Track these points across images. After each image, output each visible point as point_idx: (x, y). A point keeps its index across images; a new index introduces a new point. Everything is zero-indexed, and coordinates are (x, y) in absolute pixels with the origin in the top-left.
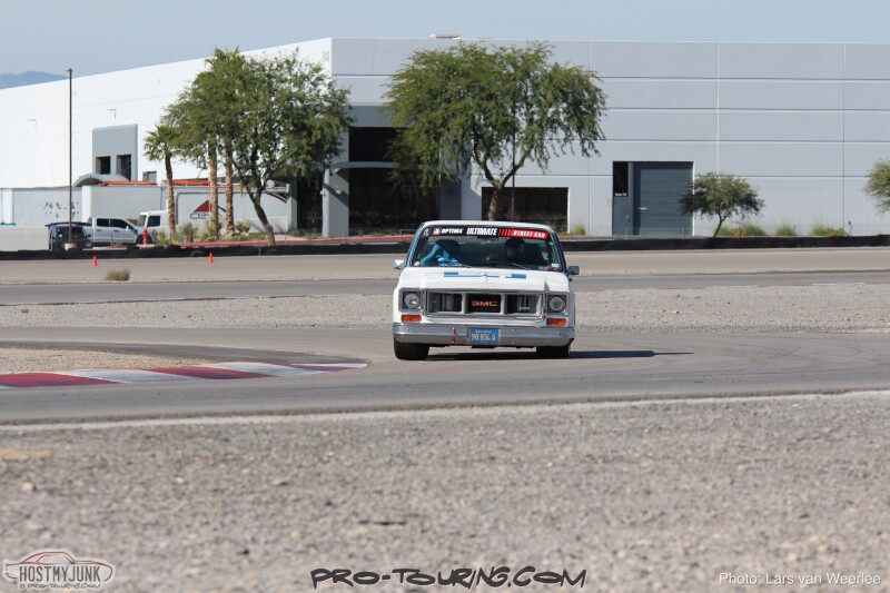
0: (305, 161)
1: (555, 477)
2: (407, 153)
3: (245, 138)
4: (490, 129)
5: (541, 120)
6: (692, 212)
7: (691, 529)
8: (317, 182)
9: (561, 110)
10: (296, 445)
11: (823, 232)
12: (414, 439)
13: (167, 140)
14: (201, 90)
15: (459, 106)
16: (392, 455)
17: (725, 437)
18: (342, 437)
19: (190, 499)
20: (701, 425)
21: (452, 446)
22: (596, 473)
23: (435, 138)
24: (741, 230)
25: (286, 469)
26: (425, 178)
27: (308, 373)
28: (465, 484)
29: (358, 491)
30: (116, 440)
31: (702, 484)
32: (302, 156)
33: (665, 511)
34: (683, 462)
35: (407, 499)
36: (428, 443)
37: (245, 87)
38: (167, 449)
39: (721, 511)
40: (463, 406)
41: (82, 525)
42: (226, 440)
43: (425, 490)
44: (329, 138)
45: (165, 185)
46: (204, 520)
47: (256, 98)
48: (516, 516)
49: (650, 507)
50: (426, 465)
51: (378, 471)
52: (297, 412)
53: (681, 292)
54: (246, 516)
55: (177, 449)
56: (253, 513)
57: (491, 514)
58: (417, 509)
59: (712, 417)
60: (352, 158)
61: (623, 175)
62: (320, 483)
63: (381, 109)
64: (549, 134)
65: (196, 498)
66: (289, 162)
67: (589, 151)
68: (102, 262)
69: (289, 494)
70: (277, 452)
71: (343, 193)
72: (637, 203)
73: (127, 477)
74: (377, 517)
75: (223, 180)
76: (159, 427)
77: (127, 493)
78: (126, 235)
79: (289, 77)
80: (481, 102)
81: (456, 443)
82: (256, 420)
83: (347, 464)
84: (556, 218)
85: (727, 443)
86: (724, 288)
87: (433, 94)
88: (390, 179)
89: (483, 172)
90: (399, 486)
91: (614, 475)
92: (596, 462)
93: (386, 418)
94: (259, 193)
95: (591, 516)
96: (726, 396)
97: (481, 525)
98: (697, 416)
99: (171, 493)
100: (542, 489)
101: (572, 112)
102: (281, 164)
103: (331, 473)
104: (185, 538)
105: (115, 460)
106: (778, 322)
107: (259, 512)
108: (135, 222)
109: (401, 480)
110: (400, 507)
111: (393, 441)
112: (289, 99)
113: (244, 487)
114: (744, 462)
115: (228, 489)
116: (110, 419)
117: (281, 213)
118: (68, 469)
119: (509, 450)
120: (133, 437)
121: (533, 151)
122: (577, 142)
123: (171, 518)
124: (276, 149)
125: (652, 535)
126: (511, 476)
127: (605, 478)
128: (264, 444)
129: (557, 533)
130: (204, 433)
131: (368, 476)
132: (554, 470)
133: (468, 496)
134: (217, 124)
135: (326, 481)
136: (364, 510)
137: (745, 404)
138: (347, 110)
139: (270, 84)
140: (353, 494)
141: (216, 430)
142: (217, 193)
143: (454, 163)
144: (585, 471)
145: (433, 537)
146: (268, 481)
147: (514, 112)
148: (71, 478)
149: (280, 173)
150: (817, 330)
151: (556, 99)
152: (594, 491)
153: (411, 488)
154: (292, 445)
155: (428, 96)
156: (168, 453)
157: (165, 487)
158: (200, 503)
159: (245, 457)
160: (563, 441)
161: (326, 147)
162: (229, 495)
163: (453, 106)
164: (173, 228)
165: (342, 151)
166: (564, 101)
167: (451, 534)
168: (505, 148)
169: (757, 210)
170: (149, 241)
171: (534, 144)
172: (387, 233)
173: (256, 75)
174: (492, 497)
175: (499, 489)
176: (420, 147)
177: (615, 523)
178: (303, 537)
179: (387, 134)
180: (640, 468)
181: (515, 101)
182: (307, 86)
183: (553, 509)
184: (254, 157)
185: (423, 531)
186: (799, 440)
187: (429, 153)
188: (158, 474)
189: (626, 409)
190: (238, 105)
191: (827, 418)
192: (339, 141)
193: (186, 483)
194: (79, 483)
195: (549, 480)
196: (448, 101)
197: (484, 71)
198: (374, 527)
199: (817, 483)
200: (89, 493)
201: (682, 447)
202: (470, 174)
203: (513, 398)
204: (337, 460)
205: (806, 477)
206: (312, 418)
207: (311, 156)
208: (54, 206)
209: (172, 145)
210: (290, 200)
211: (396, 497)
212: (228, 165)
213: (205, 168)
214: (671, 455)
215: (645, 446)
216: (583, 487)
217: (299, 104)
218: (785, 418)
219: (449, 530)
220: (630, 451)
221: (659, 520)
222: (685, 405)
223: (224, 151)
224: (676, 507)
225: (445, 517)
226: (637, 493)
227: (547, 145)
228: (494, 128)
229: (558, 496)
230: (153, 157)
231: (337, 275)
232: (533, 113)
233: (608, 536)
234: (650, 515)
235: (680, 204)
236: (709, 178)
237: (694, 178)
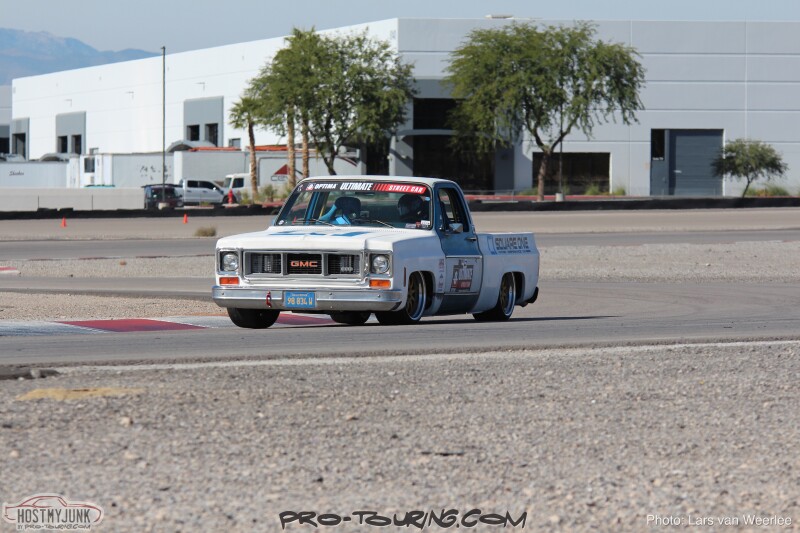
0: (374, 129)
1: (597, 413)
3: (320, 108)
4: (540, 100)
5: (586, 92)
6: (722, 174)
7: (721, 460)
8: (384, 148)
9: (604, 83)
10: (366, 384)
12: (471, 379)
13: (250, 110)
14: (281, 66)
15: (512, 79)
16: (451, 393)
17: (752, 377)
18: (406, 377)
19: (270, 432)
20: (731, 366)
21: (505, 385)
22: (635, 409)
23: (490, 108)
24: (766, 191)
25: (356, 405)
26: (481, 144)
28: (517, 418)
29: (421, 425)
30: (205, 379)
31: (732, 419)
32: (371, 125)
33: (698, 444)
34: (714, 399)
35: (465, 432)
36: (484, 382)
37: (320, 63)
38: (250, 387)
39: (748, 444)
40: (514, 349)
41: (174, 455)
42: (302, 379)
43: (481, 424)
44: (395, 108)
45: (248, 150)
46: (283, 451)
47: (330, 73)
48: (563, 448)
49: (684, 439)
50: (481, 402)
51: (438, 407)
52: (366, 355)
53: (714, 247)
54: (321, 447)
55: (259, 387)
56: (326, 445)
57: (540, 446)
58: (474, 441)
59: (740, 359)
60: (416, 126)
61: (660, 141)
62: (386, 418)
63: (442, 82)
64: (593, 104)
65: (276, 432)
66: (359, 130)
67: (631, 120)
68: (192, 220)
69: (359, 428)
70: (348, 390)
71: (408, 158)
72: (672, 166)
73: (214, 412)
74: (436, 449)
75: (300, 146)
76: (243, 367)
77: (214, 427)
78: (213, 195)
79: (360, 54)
80: (532, 76)
81: (509, 382)
82: (329, 361)
83: (410, 400)
84: (599, 180)
85: (753, 382)
86: (751, 243)
87: (489, 69)
88: (450, 145)
89: (534, 138)
90: (458, 421)
91: (651, 412)
92: (636, 400)
93: (446, 360)
94: (333, 157)
95: (631, 448)
96: (752, 340)
97: (531, 456)
98: (727, 358)
99: (253, 427)
100: (586, 424)
101: (614, 85)
102: (352, 131)
103: (396, 408)
104: (265, 467)
105: (203, 397)
107: (332, 444)
108: (221, 184)
109: (459, 416)
110: (458, 440)
111: (453, 381)
112: (359, 73)
113: (318, 421)
115: (305, 423)
116: (199, 360)
118: (161, 405)
119: (556, 389)
120: (219, 376)
121: (578, 120)
122: (618, 112)
123: (253, 449)
124: (347, 118)
125: (685, 465)
126: (558, 412)
127: (643, 414)
129: (600, 463)
130: (283, 373)
131: (430, 411)
132: (597, 407)
133: (519, 429)
134: (295, 96)
136: (426, 442)
138: (411, 83)
139: (342, 60)
140: (416, 428)
141: (293, 370)
142: (294, 158)
144: (625, 407)
145: (489, 466)
146: (340, 416)
147: (562, 84)
148: (163, 413)
151: (599, 72)
152: (633, 426)
153: (468, 422)
154: (362, 383)
155: (484, 70)
156: (251, 391)
157: (247, 421)
158: (279, 435)
159: (319, 395)
160: (605, 380)
161: (393, 116)
162: (305, 429)
163: (507, 79)
164: (256, 189)
166: (607, 74)
167: (503, 464)
168: (554, 117)
169: (781, 172)
170: (234, 201)
171: (579, 114)
173: (330, 52)
174: (541, 431)
175: (548, 424)
177: (652, 455)
178: (371, 467)
179: (448, 105)
180: (675, 405)
181: (562, 74)
182: (376, 61)
183: (596, 442)
184: (328, 126)
185: (478, 461)
188: (242, 410)
190: (314, 78)
192: (404, 111)
193: (267, 418)
194: (171, 418)
195: (593, 417)
196: (503, 75)
197: (534, 48)
198: (435, 457)
200: (180, 427)
201: (713, 385)
202: (522, 141)
203: (560, 342)
204: (402, 397)
206: (379, 360)
207: (379, 124)
208: (149, 169)
209: (255, 115)
210: (360, 164)
211: (454, 431)
212: (305, 132)
213: (284, 135)
214: (703, 393)
215: (680, 386)
216: (623, 422)
217: (368, 78)
219: (502, 461)
220: (666, 390)
221: (692, 452)
222: (715, 348)
223: (301, 120)
224: (707, 441)
225: (499, 449)
226: (671, 428)
227: (591, 114)
228: (544, 99)
229: (601, 430)
230: (238, 125)
232: (579, 85)
233: (645, 466)
234: (684, 447)
235: (712, 167)
236: (738, 144)
237: (724, 144)
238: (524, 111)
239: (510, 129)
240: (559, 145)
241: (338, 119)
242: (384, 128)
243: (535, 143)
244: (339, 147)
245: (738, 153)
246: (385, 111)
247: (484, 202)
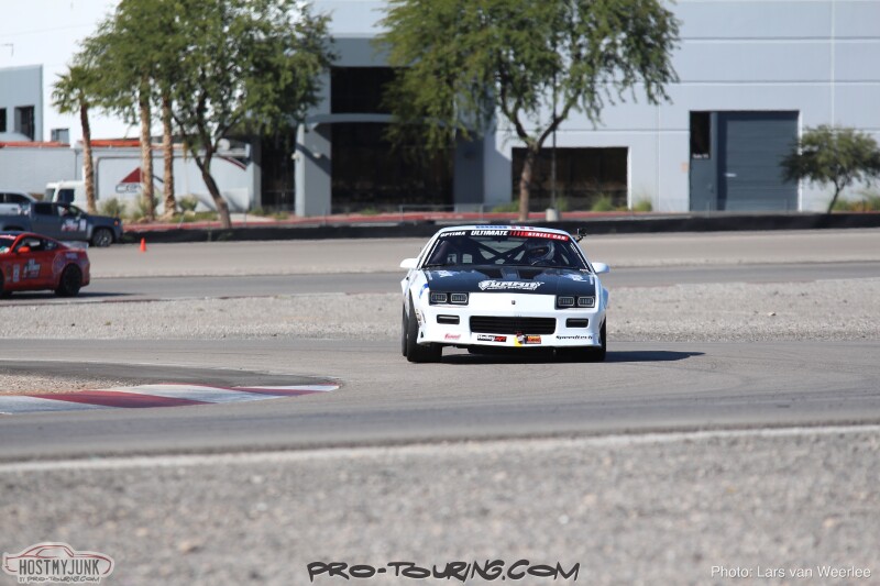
0: (270, 113)
1: (570, 536)
2: (409, 103)
3: (189, 81)
4: (523, 68)
5: (592, 56)
6: (798, 178)
8: (287, 143)
9: (619, 42)
10: (216, 496)
12: (380, 486)
13: (83, 85)
14: (128, 18)
15: (480, 37)
16: (347, 508)
17: (810, 481)
18: (280, 483)
20: (779, 465)
21: (432, 495)
22: (627, 531)
23: (447, 81)
24: (865, 203)
25: (198, 528)
26: (432, 136)
32: (267, 107)
34: (749, 515)
36: (399, 491)
37: (189, 14)
40: (453, 440)
44: (303, 82)
45: (79, 146)
47: (204, 28)
50: (393, 522)
51: (325, 530)
52: (224, 451)
53: (781, 287)
59: (794, 453)
60: (335, 108)
61: (704, 128)
62: (243, 548)
63: (374, 42)
64: (602, 74)
66: (249, 114)
69: (201, 564)
70: (187, 506)
71: (323, 156)
72: (722, 166)
75: (159, 139)
80: (509, 32)
81: (437, 490)
82: (166, 461)
83: (283, 520)
84: (611, 188)
86: (839, 281)
87: (445, 22)
88: (387, 138)
89: (513, 126)
91: (653, 535)
92: (628, 517)
93: (346, 458)
94: (209, 156)
98: (774, 453)
101: (634, 45)
102: (238, 117)
103: (260, 533)
111: (351, 489)
112: (248, 29)
113: (138, 554)
114: (835, 516)
117: (239, 183)
119: (510, 500)
121: (580, 99)
122: (640, 85)
124: (231, 97)
126: (509, 536)
127: (640, 538)
128: (172, 495)
132: (570, 527)
134: (151, 64)
135: (253, 546)
137: (842, 436)
138: (326, 43)
139: (222, 9)
141: (108, 476)
142: (151, 157)
143: (473, 115)
144: (612, 528)
146: (171, 545)
147: (554, 45)
149: (237, 130)
151: (612, 26)
152: (623, 556)
154: (211, 495)
155: (437, 24)
159: (143, 512)
160: (585, 487)
161: (300, 94)
163: (472, 37)
165: (322, 99)
166: (623, 29)
168: (543, 93)
171: (581, 89)
172: (384, 211)
176: (428, 93)
179: (382, 76)
180: (689, 524)
181: (555, 30)
182: (273, 11)
184: (202, 109)
187: (439, 101)
189: (675, 443)
190: (179, 37)
192: (316, 86)
196: (465, 30)
201: (749, 494)
202: (495, 129)
203: (524, 429)
204: (271, 515)
206: (244, 459)
207: (280, 105)
209: (90, 92)
210: (251, 167)
212: (166, 119)
213: (134, 123)
214: (733, 506)
215: (698, 494)
216: (608, 550)
217: (262, 36)
220: (677, 501)
222: (759, 438)
223: (160, 101)
226: (682, 559)
227: (599, 89)
230: (64, 108)
232: (581, 46)
235: (783, 168)
236: (820, 132)
237: (801, 133)
238: (499, 85)
239: (477, 113)
240: (550, 136)
241: (218, 98)
242: (287, 112)
243: (515, 133)
244: (218, 140)
245: (821, 146)
246: (287, 87)
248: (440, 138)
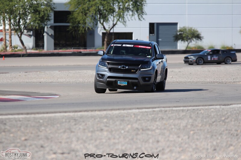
0: (38, 23)
1: (124, 136)
2: (75, 20)
3: (16, 14)
4: (105, 11)
5: (123, 8)
6: (177, 40)
7: (174, 155)
8: (42, 31)
9: (130, 4)
10: (31, 126)
11: (225, 48)
12: (74, 123)
15: (94, 3)
16: (65, 129)
17: (186, 121)
18: (47, 122)
20: (178, 117)
21: (88, 125)
22: (139, 135)
23: (85, 15)
24: (195, 47)
25: (26, 134)
26: (81, 29)
27: (38, 99)
28: (92, 139)
29: (53, 142)
32: (37, 22)
33: (164, 148)
34: (171, 130)
35: (71, 144)
36: (79, 124)
39: (184, 148)
40: (92, 111)
43: (77, 141)
44: (46, 15)
49: (159, 147)
50: (78, 132)
51: (60, 135)
52: (31, 114)
53: (174, 70)
58: (74, 148)
59: (182, 114)
60: (55, 22)
61: (153, 27)
62: (39, 139)
63: (65, 4)
64: (126, 13)
66: (32, 23)
67: (141, 19)
69: (28, 143)
70: (23, 128)
71: (52, 35)
72: (158, 37)
74: (59, 151)
75: (8, 30)
80: (101, 2)
82: (16, 116)
83: (49, 132)
85: (187, 123)
86: (189, 68)
88: (69, 29)
89: (102, 27)
90: (68, 140)
91: (146, 136)
92: (140, 131)
93: (64, 115)
94: (21, 34)
96: (187, 106)
98: (177, 114)
100: (120, 141)
101: (134, 5)
102: (29, 24)
103: (43, 135)
106: (208, 80)
109: (69, 138)
110: (68, 148)
111: (66, 124)
112: (31, 0)
114: (193, 130)
115: (5, 142)
117: (29, 42)
119: (108, 127)
121: (120, 19)
122: (136, 16)
124: (27, 19)
126: (108, 136)
127: (143, 136)
128: (19, 125)
131: (57, 136)
132: (124, 134)
133: (93, 143)
135: (41, 139)
136: (55, 149)
137: (194, 109)
138: (53, 4)
140: (51, 143)
142: (6, 35)
143: (92, 24)
144: (135, 134)
146: (20, 139)
147: (113, 5)
149: (29, 28)
150: (222, 83)
151: (128, 0)
152: (139, 141)
153: (72, 140)
154: (29, 125)
160: (128, 123)
161: (45, 18)
165: (51, 19)
168: (110, 18)
169: (201, 40)
171: (120, 16)
172: (68, 49)
174: (101, 144)
175: (104, 141)
176: (80, 18)
180: (155, 133)
181: (114, 1)
183: (123, 148)
184: (19, 22)
185: (76, 156)
186: (213, 122)
187: (83, 20)
189: (150, 111)
191: (224, 114)
192: (50, 16)
195: (122, 137)
198: (58, 155)
199: (219, 138)
201: (171, 125)
202: (98, 27)
203: (110, 108)
204: (45, 131)
205: (215, 136)
206: (37, 116)
207: (40, 21)
210: (32, 37)
211: (67, 144)
212: (10, 25)
213: (1, 26)
214: (167, 128)
215: (157, 125)
216: (135, 139)
218: (208, 114)
220: (152, 127)
222: (172, 110)
223: (8, 20)
224: (168, 147)
226: (154, 142)
227: (125, 16)
229: (125, 143)
231: (50, 64)
232: (120, 5)
235: (174, 38)
236: (184, 28)
237: (178, 29)
238: (99, 16)
239: (93, 23)
240: (112, 29)
241: (23, 19)
242: (42, 23)
243: (103, 29)
244: (24, 30)
245: (184, 32)
246: (42, 16)
247: (82, 52)
248: (83, 30)
